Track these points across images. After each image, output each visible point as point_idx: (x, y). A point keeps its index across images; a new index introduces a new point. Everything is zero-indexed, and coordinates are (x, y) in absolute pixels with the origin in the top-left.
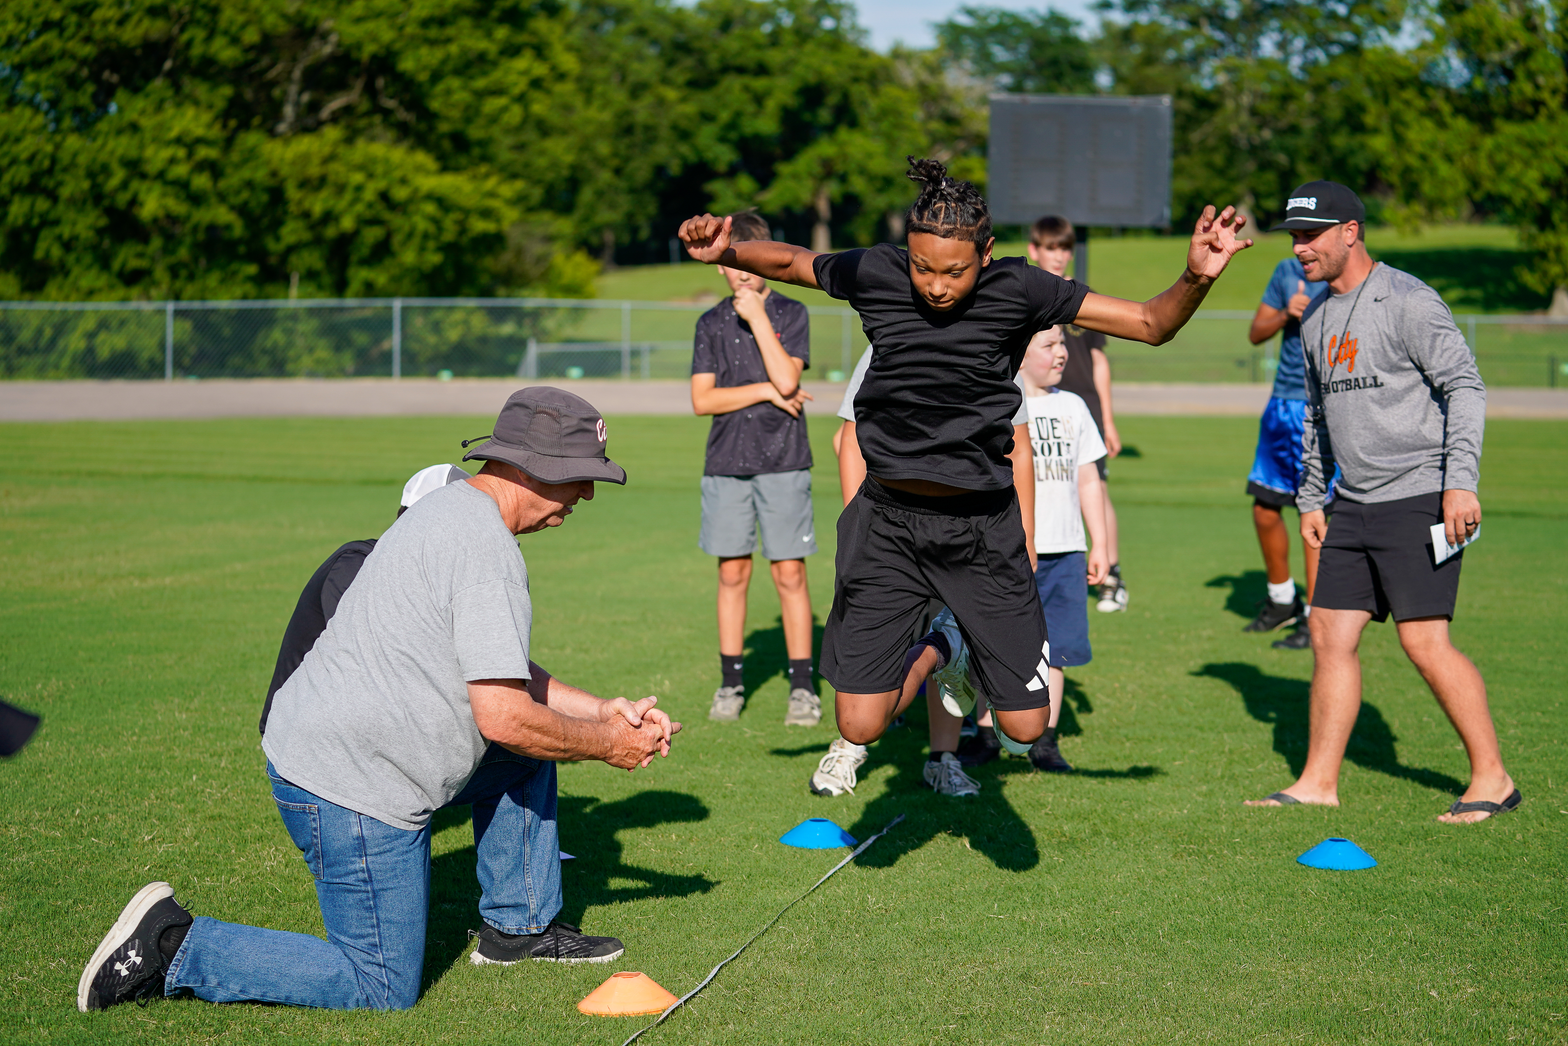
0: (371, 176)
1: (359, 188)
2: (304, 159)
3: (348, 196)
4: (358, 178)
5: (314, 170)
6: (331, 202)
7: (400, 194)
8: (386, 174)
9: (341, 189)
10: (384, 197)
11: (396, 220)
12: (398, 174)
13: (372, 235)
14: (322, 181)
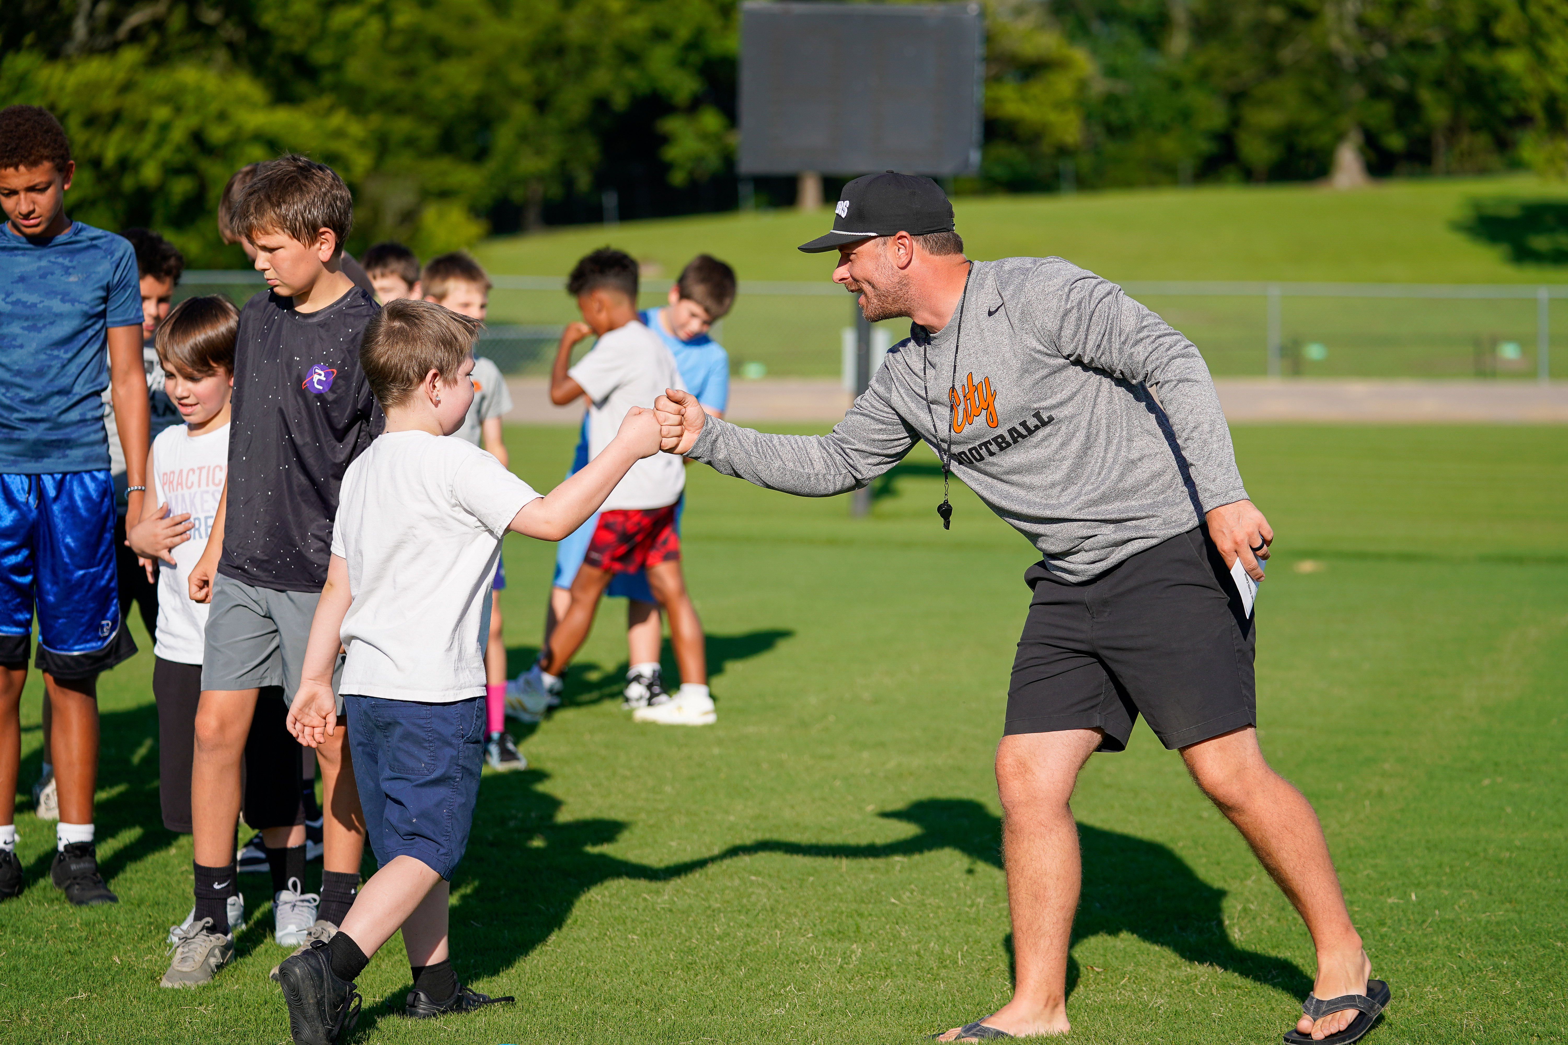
0: (178, 110)
1: (165, 128)
2: (92, 88)
3: (149, 138)
4: (162, 113)
5: (106, 102)
6: (128, 146)
7: (218, 134)
8: (197, 109)
9: (141, 126)
10: (198, 138)
11: (214, 169)
12: (214, 107)
13: (181, 187)
14: (116, 117)
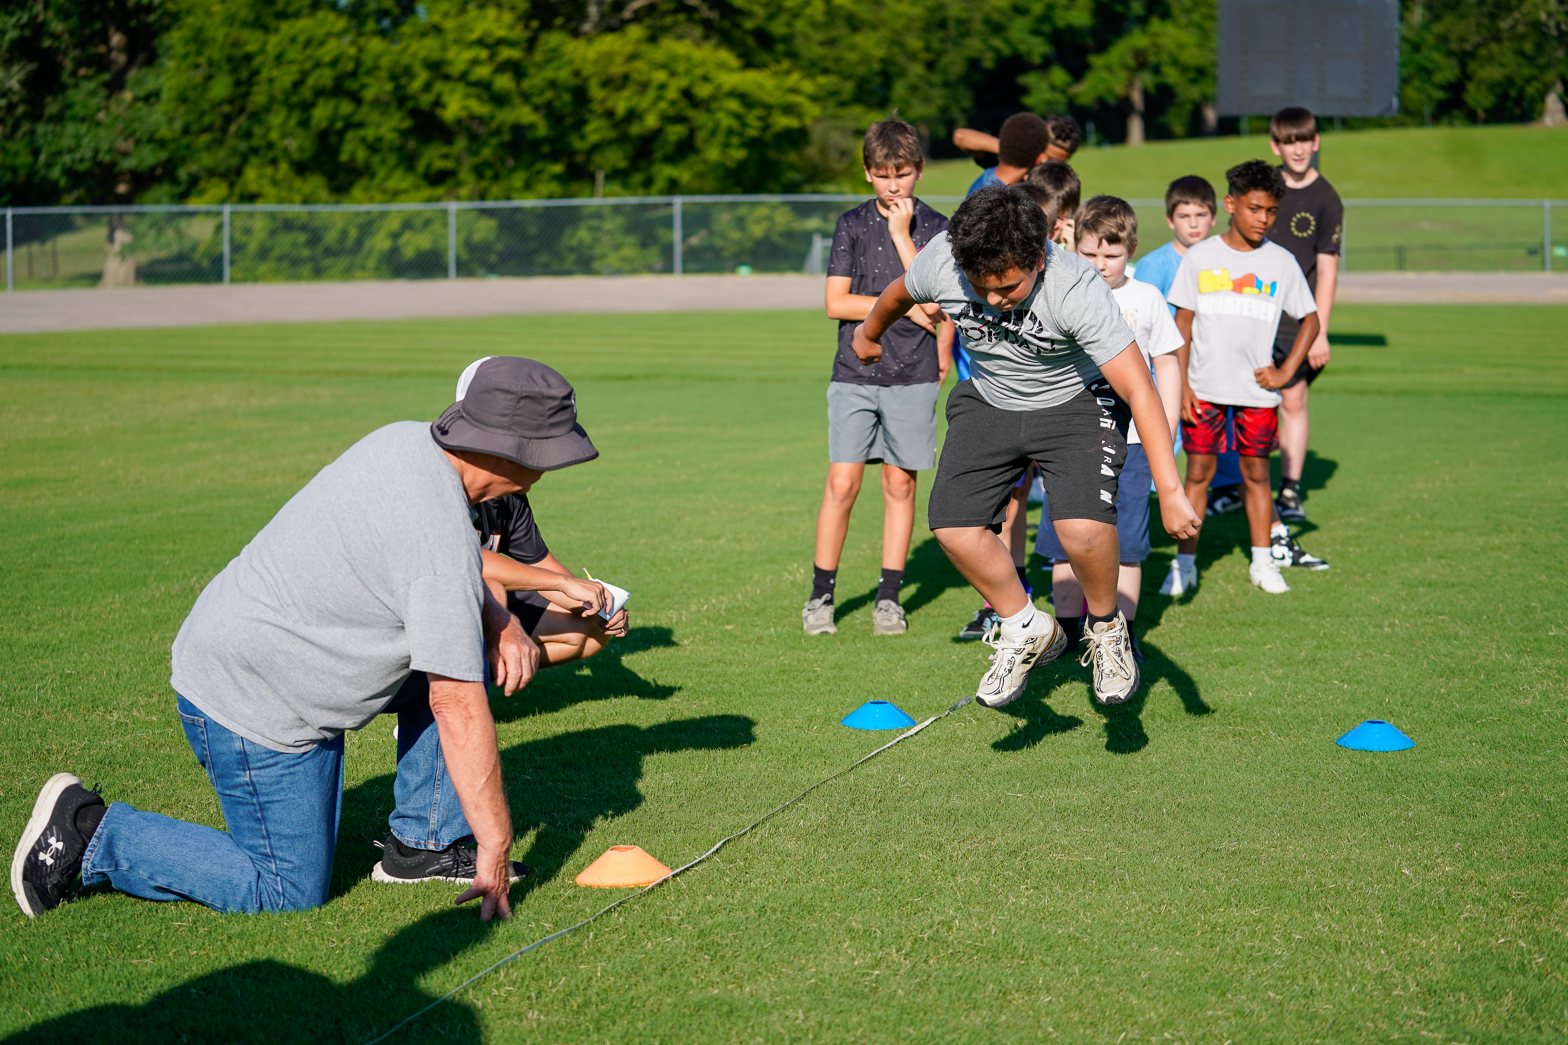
0: (673, 74)
1: (662, 87)
2: (607, 57)
3: (651, 94)
4: (660, 76)
5: (617, 69)
6: (635, 101)
7: (703, 91)
8: (688, 72)
9: (644, 87)
10: (687, 94)
11: (700, 117)
12: (699, 71)
13: (675, 132)
14: (626, 79)
